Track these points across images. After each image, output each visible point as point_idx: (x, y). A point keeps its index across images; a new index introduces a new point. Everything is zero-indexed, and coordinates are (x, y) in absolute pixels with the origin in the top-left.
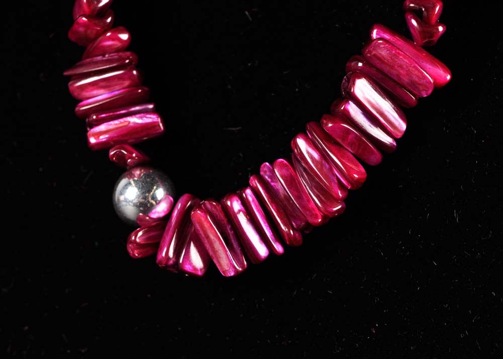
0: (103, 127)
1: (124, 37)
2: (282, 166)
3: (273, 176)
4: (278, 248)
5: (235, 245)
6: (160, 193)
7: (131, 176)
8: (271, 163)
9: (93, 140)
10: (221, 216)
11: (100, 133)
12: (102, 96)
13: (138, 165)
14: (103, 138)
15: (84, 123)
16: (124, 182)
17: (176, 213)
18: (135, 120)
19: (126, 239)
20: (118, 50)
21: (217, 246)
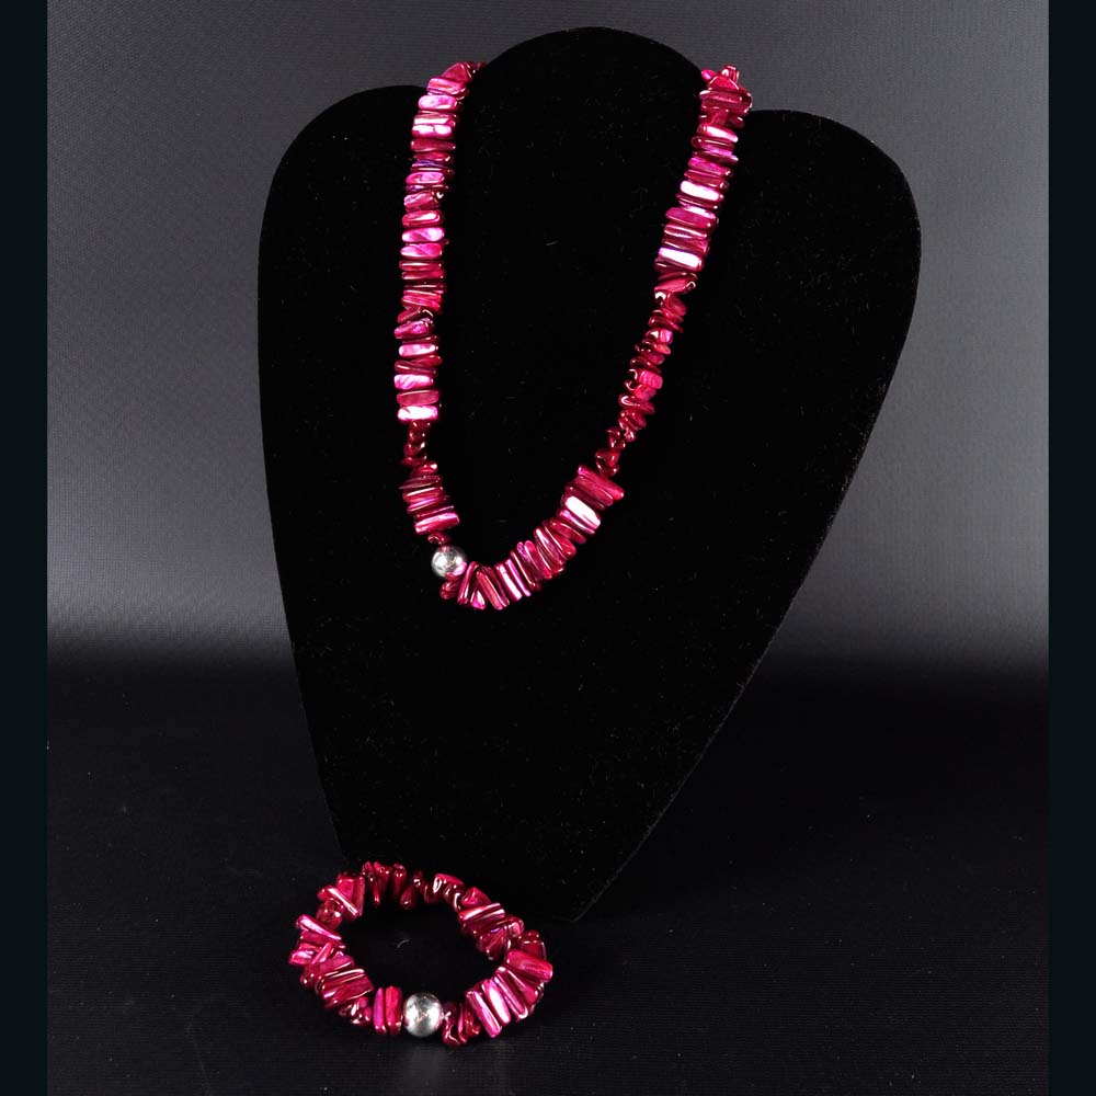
0: (423, 522)
1: (434, 466)
2: (529, 546)
3: (524, 551)
4: (527, 593)
5: (502, 592)
6: (459, 560)
7: (441, 551)
8: (524, 543)
9: (418, 530)
10: (494, 576)
11: (422, 526)
12: (423, 503)
13: (445, 544)
14: (424, 529)
15: (412, 519)
16: (437, 554)
17: (468, 572)
18: (442, 517)
19: (439, 589)
20: (431, 474)
21: (492, 592)
